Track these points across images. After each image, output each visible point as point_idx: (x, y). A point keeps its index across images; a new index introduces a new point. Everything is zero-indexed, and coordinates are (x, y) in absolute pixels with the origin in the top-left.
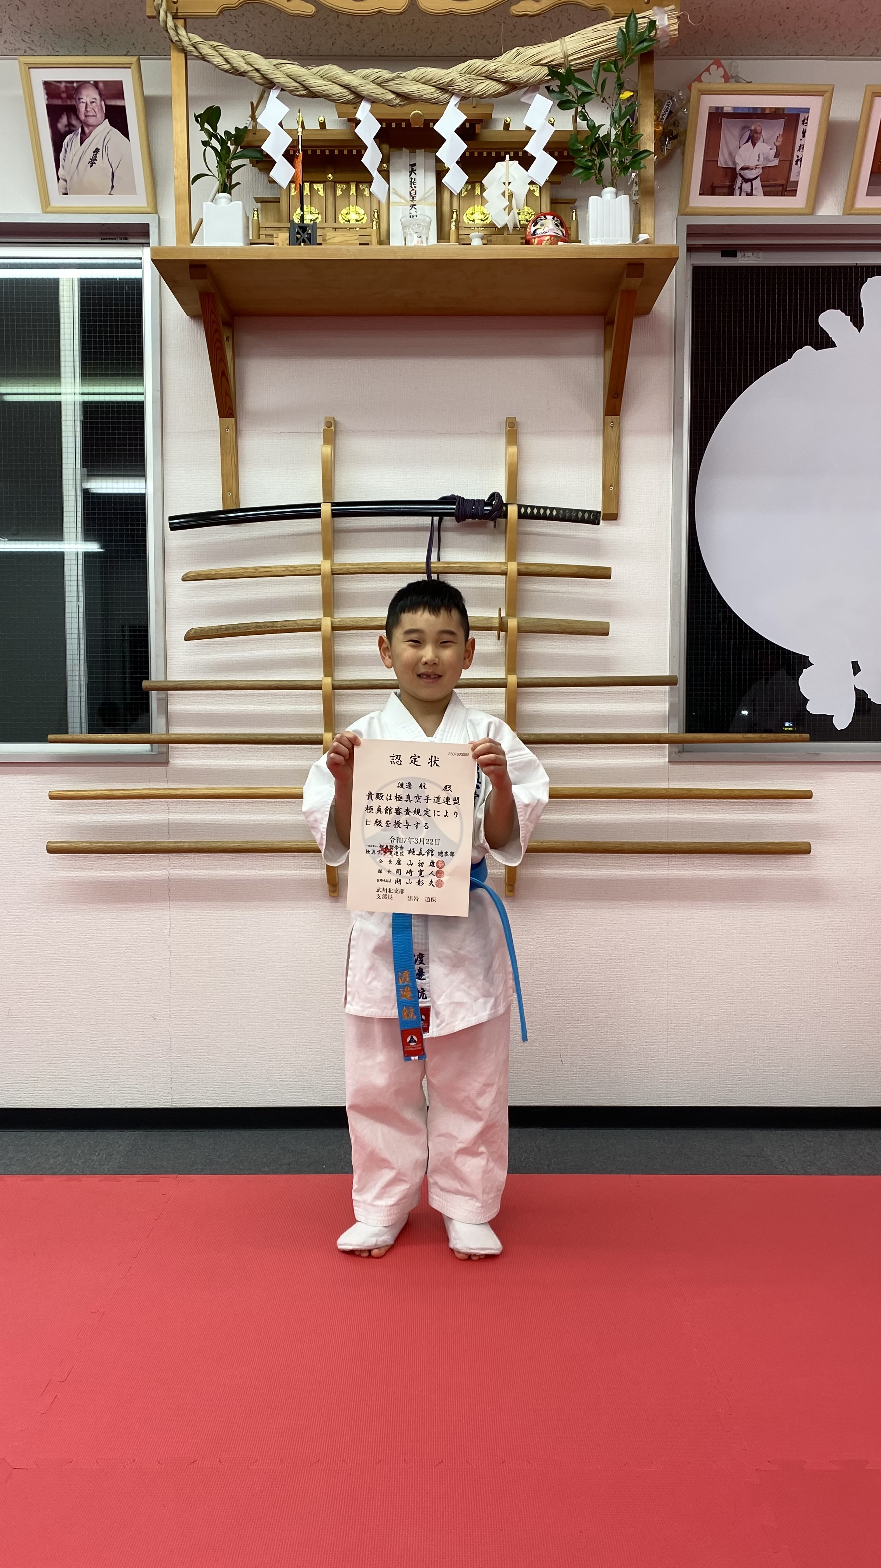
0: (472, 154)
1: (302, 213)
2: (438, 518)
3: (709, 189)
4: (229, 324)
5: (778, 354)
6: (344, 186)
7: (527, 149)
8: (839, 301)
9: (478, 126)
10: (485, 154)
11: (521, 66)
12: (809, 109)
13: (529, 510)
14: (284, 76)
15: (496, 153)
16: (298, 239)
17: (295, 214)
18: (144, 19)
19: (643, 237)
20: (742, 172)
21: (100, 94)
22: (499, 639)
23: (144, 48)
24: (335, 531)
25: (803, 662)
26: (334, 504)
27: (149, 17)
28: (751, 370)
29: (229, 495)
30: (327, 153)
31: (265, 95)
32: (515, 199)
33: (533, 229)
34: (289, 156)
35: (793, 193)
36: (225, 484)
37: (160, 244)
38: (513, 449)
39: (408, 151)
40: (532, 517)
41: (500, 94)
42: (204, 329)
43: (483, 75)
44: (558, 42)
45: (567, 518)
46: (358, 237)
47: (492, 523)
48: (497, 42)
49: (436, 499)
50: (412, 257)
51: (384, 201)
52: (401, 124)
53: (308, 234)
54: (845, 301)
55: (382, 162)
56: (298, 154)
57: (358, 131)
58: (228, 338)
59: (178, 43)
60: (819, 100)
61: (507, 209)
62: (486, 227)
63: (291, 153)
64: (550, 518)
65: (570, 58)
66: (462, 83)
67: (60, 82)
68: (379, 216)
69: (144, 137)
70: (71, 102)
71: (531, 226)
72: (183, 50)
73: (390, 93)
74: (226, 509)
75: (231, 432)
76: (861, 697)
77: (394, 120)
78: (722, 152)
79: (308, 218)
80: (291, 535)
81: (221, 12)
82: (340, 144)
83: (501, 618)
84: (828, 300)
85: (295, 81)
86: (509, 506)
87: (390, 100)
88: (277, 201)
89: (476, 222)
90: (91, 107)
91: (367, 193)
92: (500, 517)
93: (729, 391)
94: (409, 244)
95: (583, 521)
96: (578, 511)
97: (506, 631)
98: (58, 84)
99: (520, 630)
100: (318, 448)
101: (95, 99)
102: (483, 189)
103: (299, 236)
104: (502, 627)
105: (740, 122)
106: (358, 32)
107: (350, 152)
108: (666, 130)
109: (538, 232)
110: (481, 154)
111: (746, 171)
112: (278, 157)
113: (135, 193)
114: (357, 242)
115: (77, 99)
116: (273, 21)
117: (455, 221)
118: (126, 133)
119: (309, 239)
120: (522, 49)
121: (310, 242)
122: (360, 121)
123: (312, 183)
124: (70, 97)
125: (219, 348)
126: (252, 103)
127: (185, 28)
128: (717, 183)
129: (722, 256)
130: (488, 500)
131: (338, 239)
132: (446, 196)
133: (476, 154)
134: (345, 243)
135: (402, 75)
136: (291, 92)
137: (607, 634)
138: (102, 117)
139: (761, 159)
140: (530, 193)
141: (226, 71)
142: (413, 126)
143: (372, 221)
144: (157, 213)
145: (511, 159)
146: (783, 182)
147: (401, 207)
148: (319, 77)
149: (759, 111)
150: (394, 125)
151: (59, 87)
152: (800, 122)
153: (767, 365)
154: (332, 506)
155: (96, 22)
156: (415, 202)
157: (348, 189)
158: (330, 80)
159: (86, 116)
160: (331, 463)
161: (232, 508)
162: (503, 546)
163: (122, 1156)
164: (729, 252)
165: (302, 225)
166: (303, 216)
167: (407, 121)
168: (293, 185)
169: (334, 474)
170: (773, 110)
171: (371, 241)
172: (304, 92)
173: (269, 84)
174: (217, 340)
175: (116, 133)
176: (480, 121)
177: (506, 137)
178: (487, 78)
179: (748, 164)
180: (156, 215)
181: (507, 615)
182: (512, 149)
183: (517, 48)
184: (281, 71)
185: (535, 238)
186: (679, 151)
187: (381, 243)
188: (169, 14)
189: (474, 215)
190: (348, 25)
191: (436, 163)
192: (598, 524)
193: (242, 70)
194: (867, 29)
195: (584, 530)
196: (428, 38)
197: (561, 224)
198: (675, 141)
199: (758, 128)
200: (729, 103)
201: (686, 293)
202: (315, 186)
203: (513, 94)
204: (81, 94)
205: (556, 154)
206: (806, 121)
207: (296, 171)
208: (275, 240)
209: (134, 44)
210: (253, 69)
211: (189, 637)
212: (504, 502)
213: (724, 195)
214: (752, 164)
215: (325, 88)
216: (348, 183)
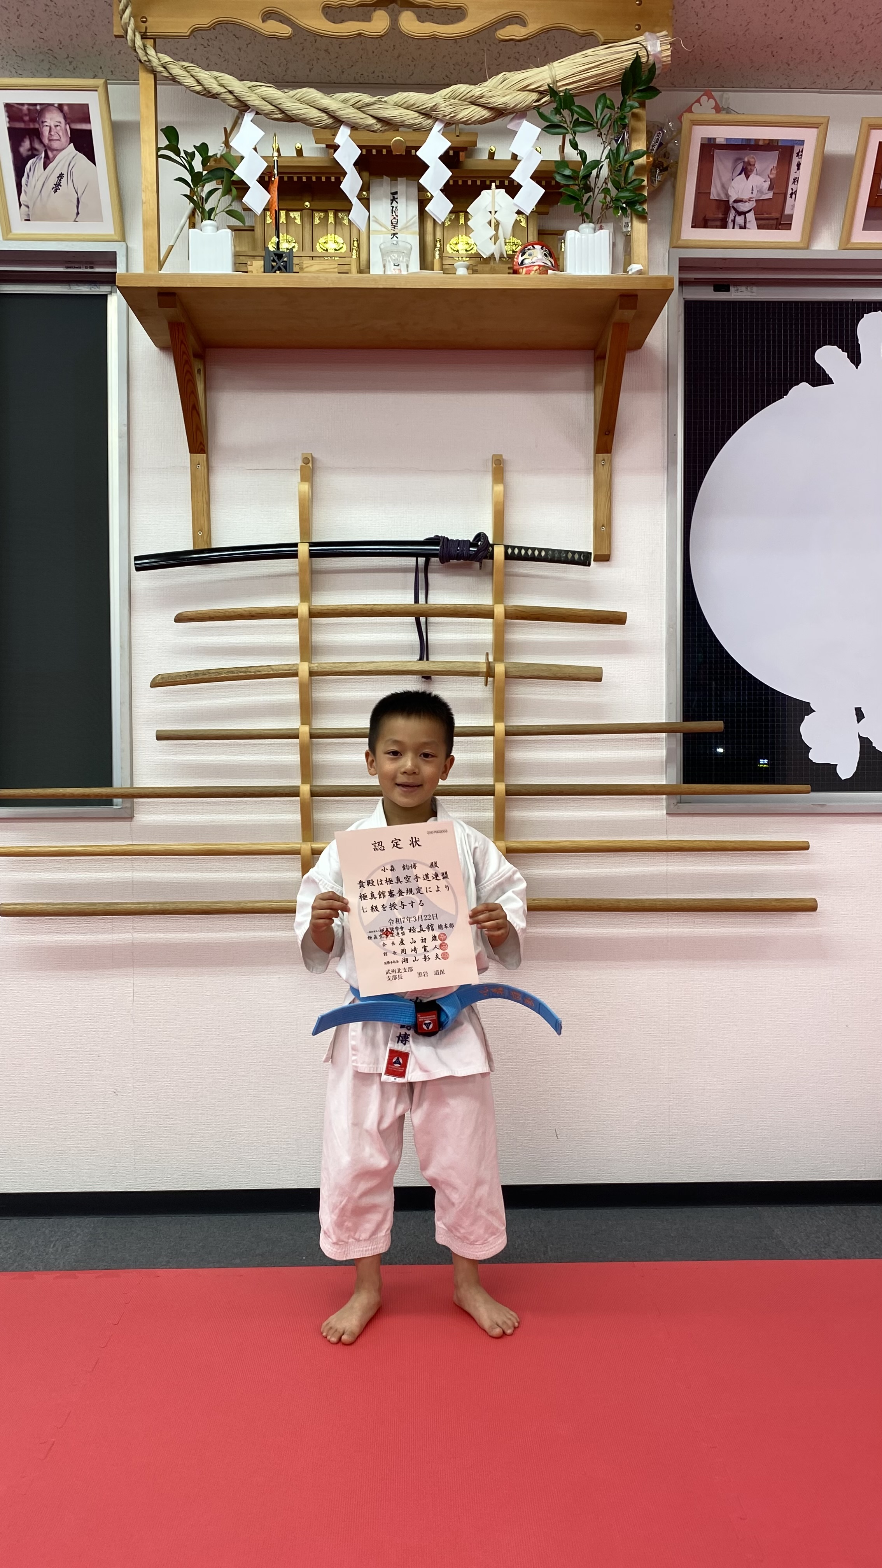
0: (456, 182)
1: (277, 240)
2: (424, 559)
3: (701, 221)
4: (200, 356)
5: (774, 390)
6: (322, 214)
7: (512, 176)
8: (836, 337)
9: (462, 154)
10: (470, 183)
11: (508, 92)
12: (804, 141)
13: (516, 551)
14: (259, 98)
15: (481, 181)
16: (273, 267)
17: (270, 243)
18: (112, 41)
19: (635, 268)
20: (735, 205)
21: (65, 118)
22: (486, 685)
23: (112, 71)
24: (313, 572)
25: (805, 709)
26: (312, 544)
27: (116, 36)
28: (746, 407)
29: (200, 534)
30: (304, 179)
31: (240, 121)
32: (502, 227)
33: (520, 259)
34: (264, 181)
35: (788, 226)
36: (196, 523)
37: (127, 270)
38: (500, 488)
39: (389, 179)
40: (520, 558)
41: (485, 121)
42: (173, 362)
43: (468, 100)
44: (546, 67)
45: (556, 559)
46: (337, 266)
47: (477, 564)
48: (481, 69)
49: (422, 539)
50: (394, 285)
51: (363, 229)
52: (382, 151)
53: (284, 261)
54: (842, 337)
55: (362, 190)
56: (273, 179)
57: (336, 156)
58: (199, 371)
59: (147, 63)
60: (814, 132)
61: (493, 239)
62: (471, 257)
63: (267, 179)
64: (539, 559)
65: (559, 84)
66: (446, 109)
67: (23, 104)
68: (358, 245)
69: (111, 162)
70: (34, 125)
71: (518, 256)
72: (153, 71)
73: (371, 118)
74: (197, 548)
75: (202, 469)
76: (865, 743)
77: (374, 147)
78: (715, 183)
79: (284, 246)
80: (266, 577)
81: (192, 32)
82: (318, 170)
83: (488, 663)
84: (825, 336)
85: (271, 104)
86: (495, 547)
87: (371, 125)
88: (252, 229)
89: (460, 252)
90: (55, 131)
91: (346, 222)
92: (486, 558)
93: (723, 429)
94: (388, 272)
95: (573, 562)
96: (567, 552)
97: (493, 677)
98: (20, 107)
99: (508, 676)
100: (296, 486)
101: (60, 122)
102: (467, 219)
103: (274, 264)
104: (490, 673)
105: (733, 154)
106: (337, 57)
107: (328, 179)
108: (657, 162)
109: (526, 262)
110: (465, 182)
111: (740, 204)
112: (252, 181)
113: (102, 221)
114: (336, 270)
115: (40, 123)
116: (247, 45)
117: (439, 250)
118: (92, 158)
119: (285, 267)
120: (508, 74)
121: (286, 269)
122: (339, 146)
123: (288, 211)
124: (33, 120)
125: (189, 380)
126: (225, 129)
127: (155, 48)
128: (710, 215)
129: (715, 290)
130: (474, 540)
131: (315, 268)
132: (429, 225)
133: (460, 183)
134: (324, 271)
135: (383, 100)
136: (266, 115)
137: (600, 680)
138: (67, 141)
139: (755, 192)
140: (517, 222)
141: (198, 93)
142: (394, 153)
143: (351, 250)
144: (124, 240)
145: (497, 187)
146: (777, 215)
147: (382, 236)
148: (296, 101)
149: (752, 143)
150: (374, 152)
151: (21, 110)
152: (795, 155)
153: (763, 401)
154: (310, 546)
155: (61, 44)
156: (396, 231)
157: (327, 217)
158: (307, 104)
159: (50, 140)
160: (308, 502)
161: (203, 548)
162: (490, 588)
163: (80, 1248)
164: (722, 286)
165: (278, 252)
166: (278, 242)
167: (389, 149)
168: (268, 213)
169: (312, 513)
170: (767, 142)
171: (350, 270)
172: (279, 116)
173: (243, 107)
174: (188, 371)
175: (82, 158)
176: (464, 149)
177: (491, 166)
178: (473, 103)
179: (741, 197)
180: (123, 243)
181: (495, 660)
182: (498, 177)
183: (504, 73)
184: (255, 93)
185: (523, 268)
186: (668, 185)
187: (360, 271)
188: (137, 34)
189: (458, 244)
190: (326, 51)
191: (419, 191)
192: (589, 565)
193: (215, 92)
194: (861, 61)
195: (574, 572)
196: (409, 66)
197: (550, 254)
198: (666, 173)
199: (752, 160)
200: (722, 134)
201: (678, 328)
202: (292, 214)
203: (499, 122)
204: (45, 117)
205: (544, 183)
206: (800, 154)
207: (272, 197)
208: (250, 268)
209: (101, 68)
210: (226, 90)
211: (155, 684)
212: (491, 542)
213: (717, 227)
214: (745, 197)
215: (302, 112)
216: (326, 211)
